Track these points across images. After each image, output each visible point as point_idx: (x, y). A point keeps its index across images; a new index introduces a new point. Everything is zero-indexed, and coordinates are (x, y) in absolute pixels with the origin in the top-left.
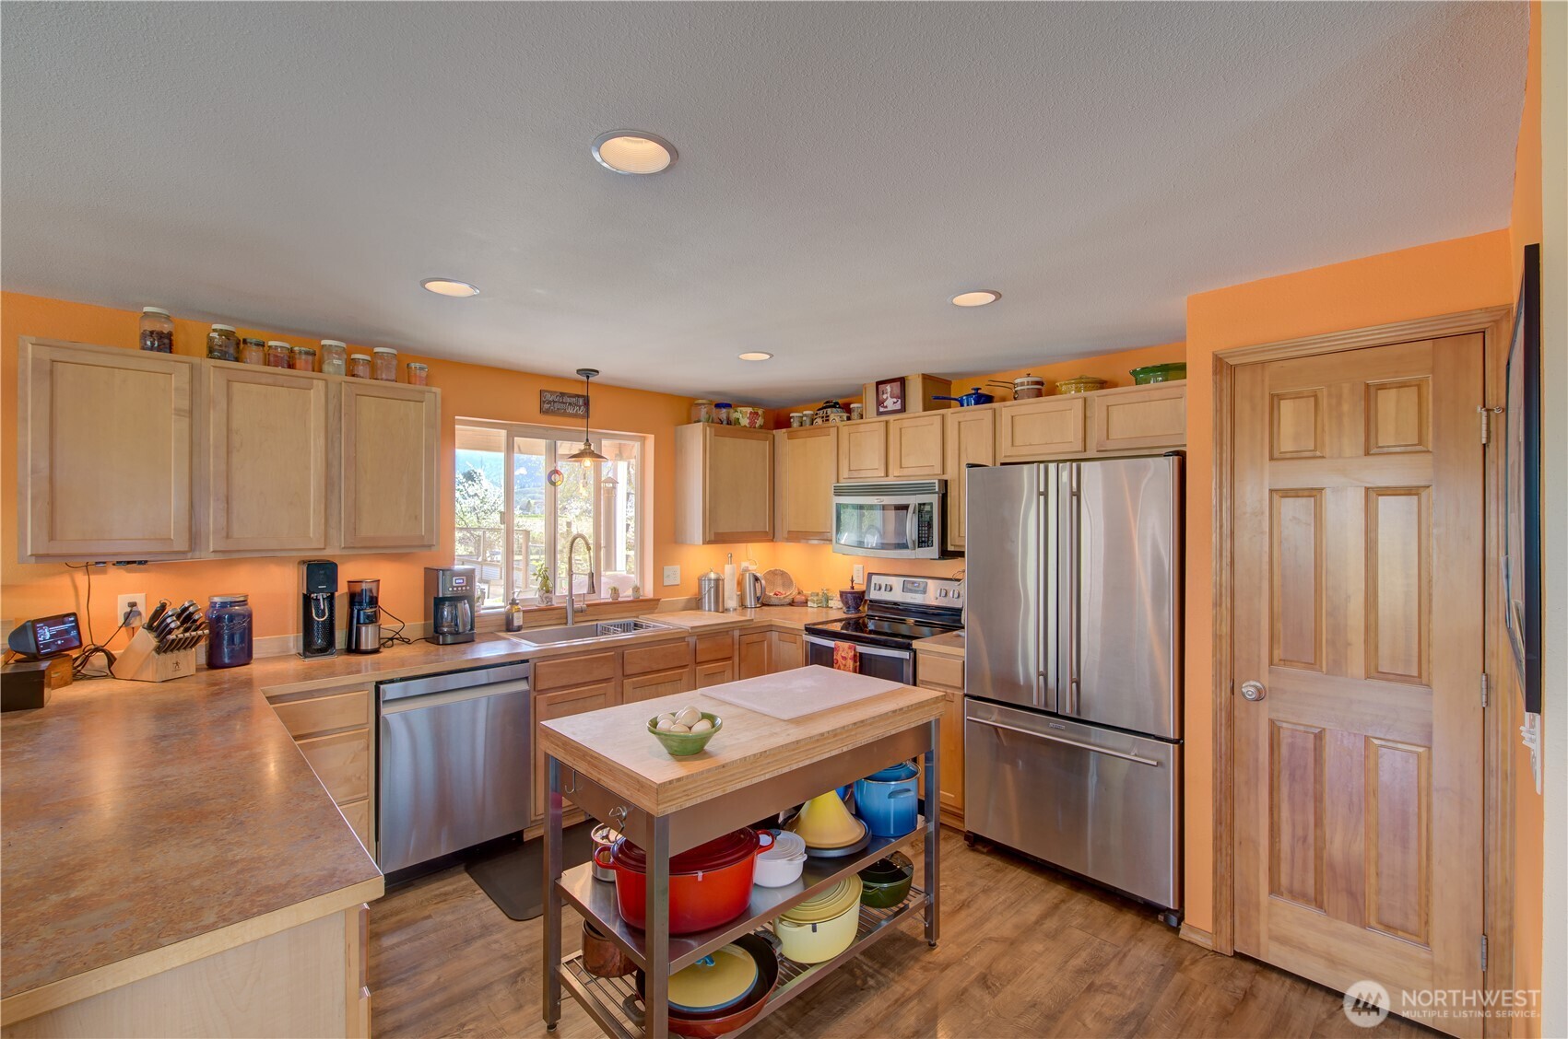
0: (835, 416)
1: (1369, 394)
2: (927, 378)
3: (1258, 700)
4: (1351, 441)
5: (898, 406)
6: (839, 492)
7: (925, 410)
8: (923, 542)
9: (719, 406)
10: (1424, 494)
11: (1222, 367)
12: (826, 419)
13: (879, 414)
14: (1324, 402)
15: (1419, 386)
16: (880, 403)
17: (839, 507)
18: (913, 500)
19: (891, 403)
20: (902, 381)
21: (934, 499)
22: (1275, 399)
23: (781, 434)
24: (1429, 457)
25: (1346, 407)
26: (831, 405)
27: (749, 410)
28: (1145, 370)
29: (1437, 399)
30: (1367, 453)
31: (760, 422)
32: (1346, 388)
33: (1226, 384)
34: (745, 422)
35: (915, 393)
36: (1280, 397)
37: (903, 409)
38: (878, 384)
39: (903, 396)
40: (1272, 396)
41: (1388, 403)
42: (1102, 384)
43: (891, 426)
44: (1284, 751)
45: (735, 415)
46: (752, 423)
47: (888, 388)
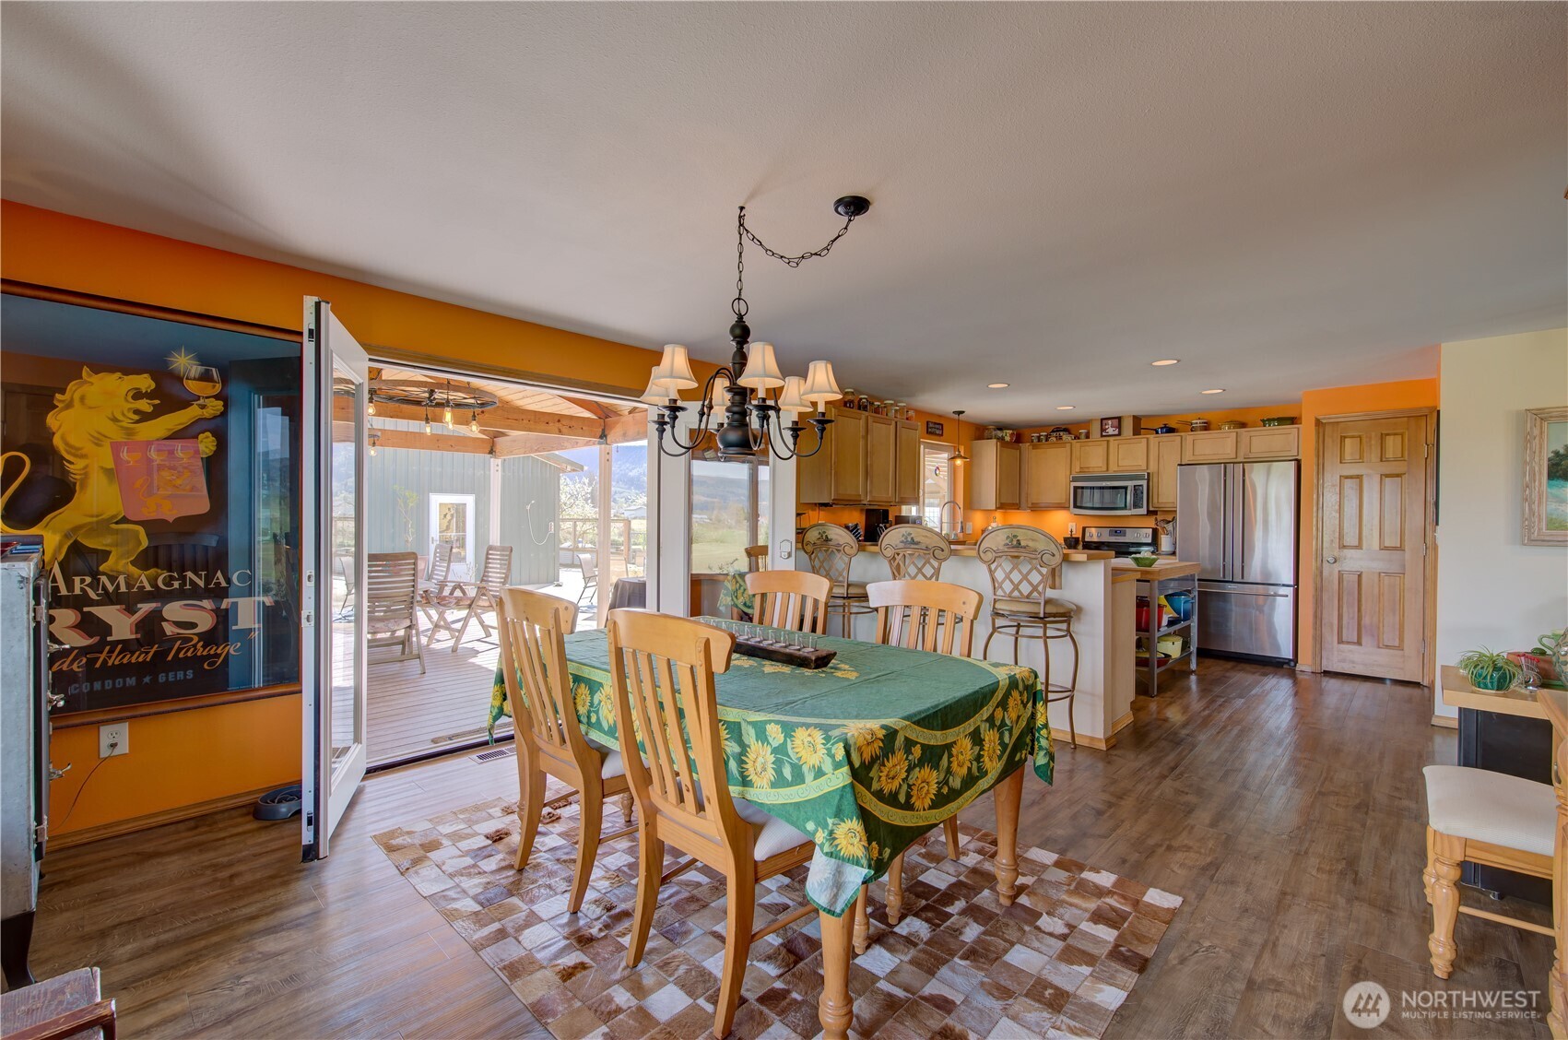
0: (1066, 436)
1: (1383, 437)
2: (1136, 418)
3: (1335, 562)
4: (1375, 456)
5: (1116, 432)
7: (1134, 435)
8: (1136, 505)
9: (997, 430)
10: (1403, 477)
11: (1318, 423)
12: (1059, 438)
13: (1102, 436)
14: (1364, 440)
15: (1402, 435)
16: (1103, 430)
17: (1076, 488)
18: (1130, 484)
19: (1111, 431)
20: (1119, 419)
21: (1144, 483)
22: (1343, 438)
23: (1025, 445)
24: (1406, 463)
25: (1373, 442)
26: (1063, 430)
27: (1011, 432)
28: (1269, 420)
29: (1409, 440)
30: (1381, 461)
31: (1015, 438)
32: (1373, 434)
33: (1321, 431)
34: (1008, 439)
35: (1128, 426)
36: (1345, 437)
37: (1119, 434)
38: (1102, 420)
39: (1119, 427)
40: (1341, 437)
41: (1390, 441)
42: (1243, 425)
43: (1111, 444)
44: (1345, 583)
45: (1002, 435)
46: (1011, 440)
47: (1110, 422)
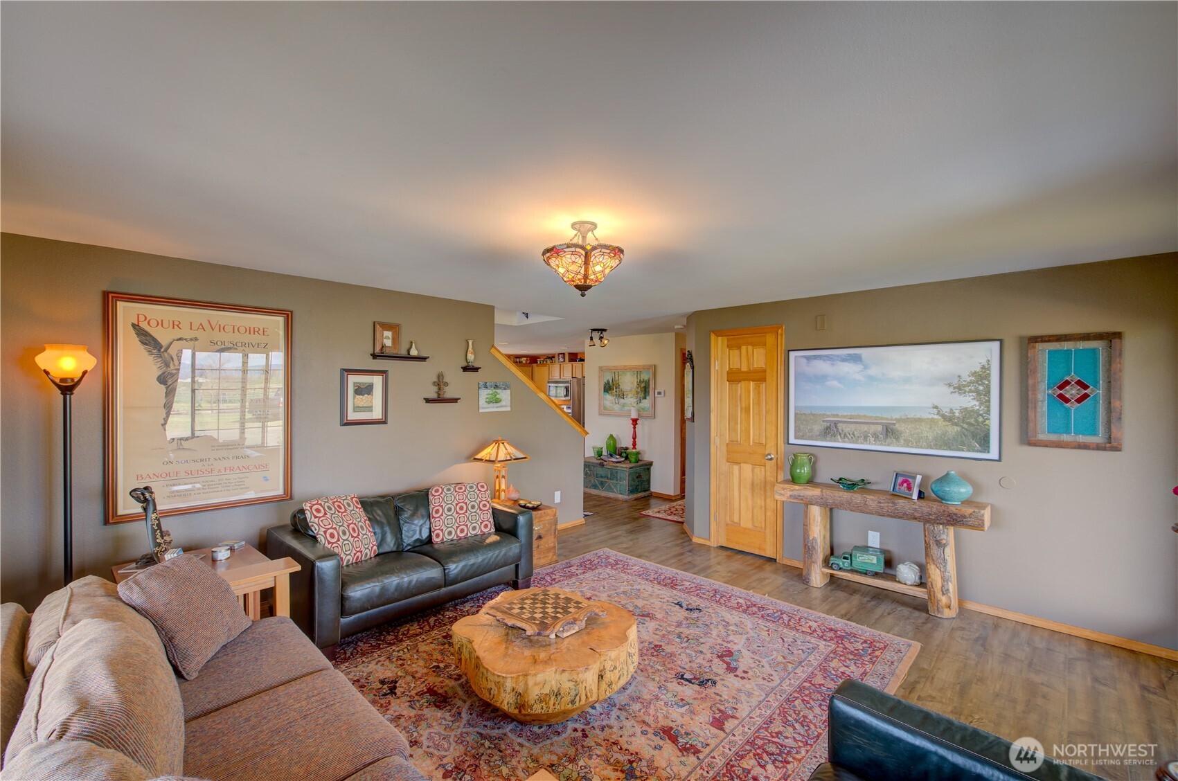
0: (549, 361)
2: (569, 354)
6: (549, 382)
7: (569, 362)
8: (567, 395)
9: (517, 358)
12: (546, 362)
13: (558, 362)
16: (558, 359)
17: (550, 387)
18: (565, 385)
19: (561, 360)
20: (564, 354)
23: (534, 365)
26: (548, 358)
27: (525, 359)
31: (528, 362)
34: (524, 362)
35: (567, 357)
37: (564, 361)
38: (558, 354)
39: (564, 358)
43: (561, 365)
45: (521, 360)
46: (526, 362)
47: (561, 355)
